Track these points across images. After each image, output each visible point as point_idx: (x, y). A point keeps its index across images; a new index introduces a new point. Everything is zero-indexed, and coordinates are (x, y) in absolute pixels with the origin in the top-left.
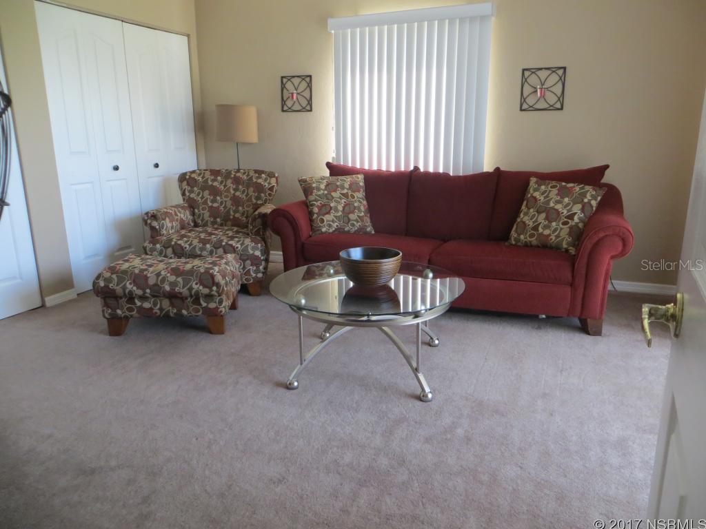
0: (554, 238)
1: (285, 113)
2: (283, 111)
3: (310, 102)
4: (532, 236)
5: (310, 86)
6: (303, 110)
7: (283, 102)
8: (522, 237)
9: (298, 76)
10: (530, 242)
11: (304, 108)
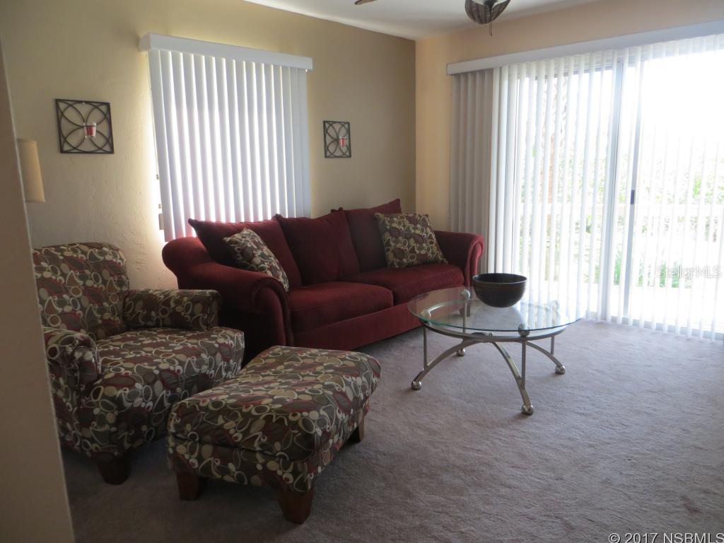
0: (431, 255)
1: (65, 155)
2: (62, 151)
3: (109, 140)
4: (412, 257)
5: (107, 117)
6: (99, 151)
7: (62, 139)
8: (405, 260)
9: (87, 102)
10: (412, 262)
11: (100, 149)
